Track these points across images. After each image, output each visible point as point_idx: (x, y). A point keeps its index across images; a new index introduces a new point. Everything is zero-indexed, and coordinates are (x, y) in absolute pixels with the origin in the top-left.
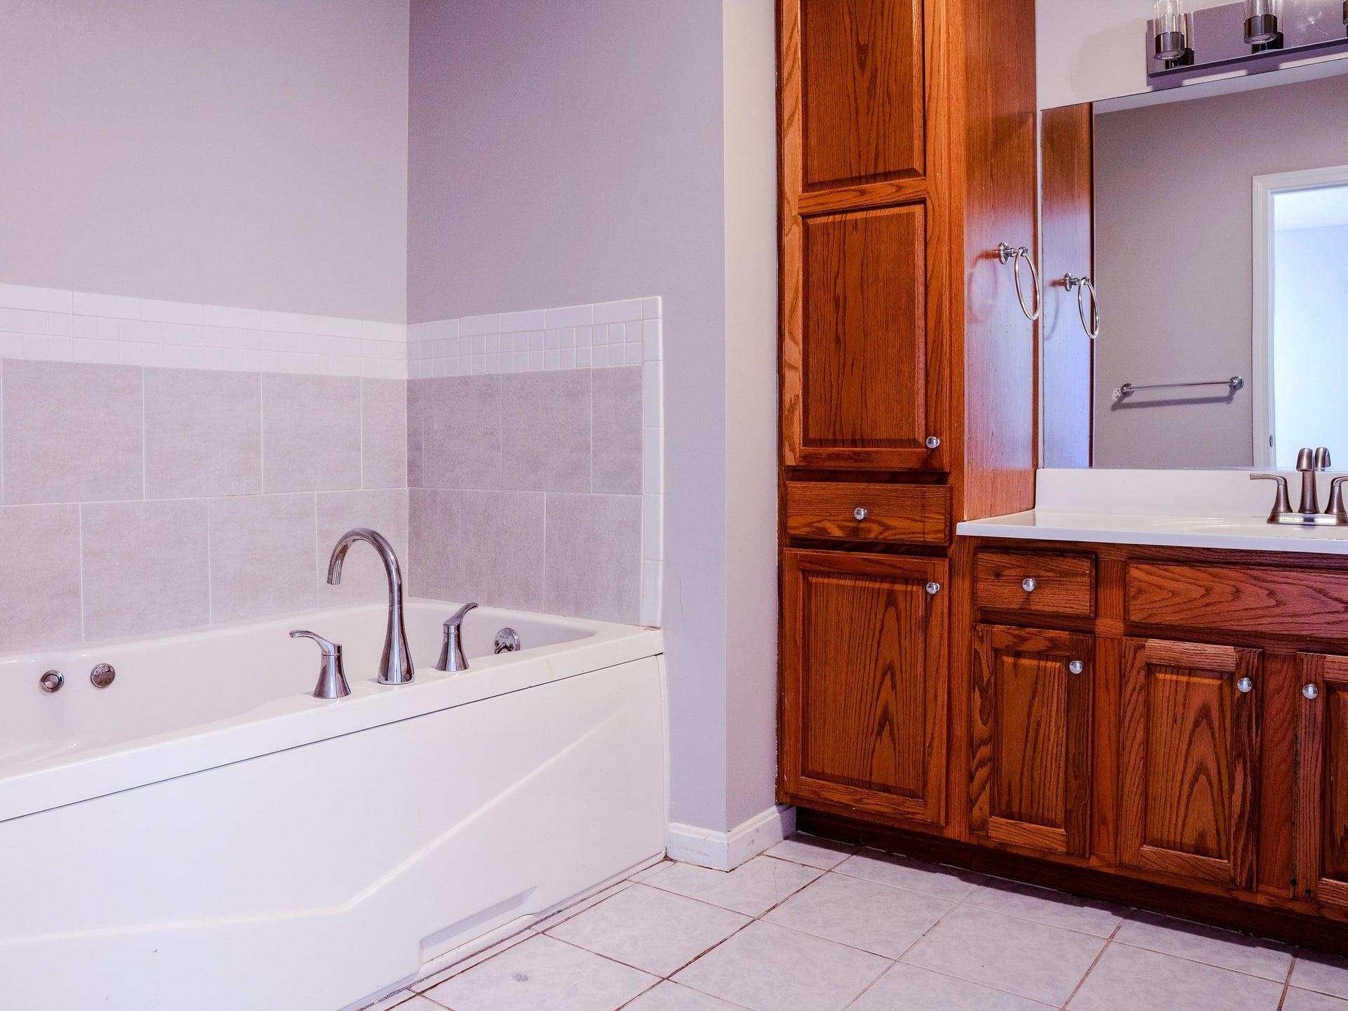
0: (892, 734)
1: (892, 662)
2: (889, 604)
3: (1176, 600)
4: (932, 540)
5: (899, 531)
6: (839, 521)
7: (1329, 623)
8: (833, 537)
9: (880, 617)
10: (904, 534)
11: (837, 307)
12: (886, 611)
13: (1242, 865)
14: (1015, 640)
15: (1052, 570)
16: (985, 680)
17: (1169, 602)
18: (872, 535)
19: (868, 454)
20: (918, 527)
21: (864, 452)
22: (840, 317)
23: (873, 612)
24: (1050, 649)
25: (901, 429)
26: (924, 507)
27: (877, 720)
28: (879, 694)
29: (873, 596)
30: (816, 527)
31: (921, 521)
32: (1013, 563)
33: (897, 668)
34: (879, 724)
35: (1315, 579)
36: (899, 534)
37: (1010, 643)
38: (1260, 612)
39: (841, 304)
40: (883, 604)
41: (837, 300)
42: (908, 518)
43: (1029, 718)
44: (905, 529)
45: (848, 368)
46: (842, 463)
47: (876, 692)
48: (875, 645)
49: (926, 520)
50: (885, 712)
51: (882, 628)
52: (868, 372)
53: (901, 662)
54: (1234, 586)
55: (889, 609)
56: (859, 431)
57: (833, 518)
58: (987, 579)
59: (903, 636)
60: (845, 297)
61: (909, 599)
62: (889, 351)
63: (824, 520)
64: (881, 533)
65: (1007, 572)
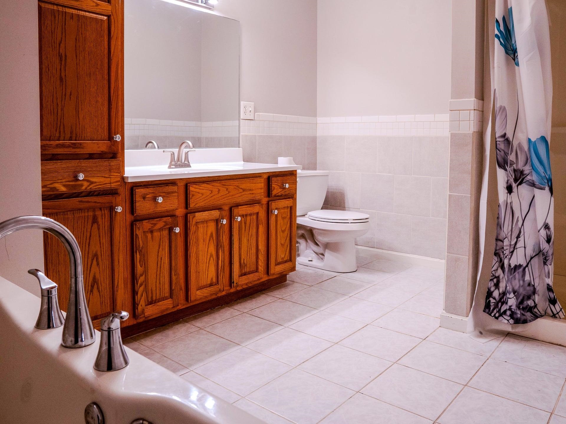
0: (98, 288)
1: (96, 251)
2: (94, 223)
3: (203, 196)
4: (114, 186)
5: (98, 184)
6: (63, 182)
7: (239, 196)
8: (61, 192)
9: (89, 230)
10: (101, 185)
11: (61, 60)
12: (92, 226)
13: (222, 284)
14: (152, 225)
15: (164, 192)
16: (141, 246)
17: (201, 198)
18: (84, 188)
19: (80, 144)
20: (107, 180)
21: (78, 143)
22: (62, 67)
23: (85, 229)
24: (165, 226)
25: (98, 131)
26: (110, 170)
27: (90, 285)
28: (90, 271)
29: (85, 220)
30: (49, 188)
31: (109, 178)
32: (150, 192)
33: (99, 253)
34: (91, 286)
35: (236, 183)
36: (98, 185)
37: (150, 227)
38: (224, 196)
39: (63, 58)
40: (91, 223)
41: (60, 56)
42: (103, 177)
43: (158, 258)
44: (101, 182)
45: (68, 96)
46: (66, 150)
47: (89, 270)
48: (87, 246)
49: (111, 176)
50: (94, 278)
51: (90, 236)
52: (79, 99)
53: (101, 250)
54: (218, 189)
55: (94, 225)
56: (74, 132)
57: (59, 181)
58: (140, 201)
59: (101, 237)
60: (66, 56)
61: (103, 217)
62: (92, 89)
63: (54, 183)
64: (88, 186)
65: (148, 196)
